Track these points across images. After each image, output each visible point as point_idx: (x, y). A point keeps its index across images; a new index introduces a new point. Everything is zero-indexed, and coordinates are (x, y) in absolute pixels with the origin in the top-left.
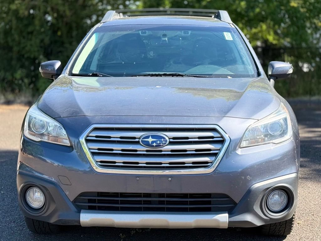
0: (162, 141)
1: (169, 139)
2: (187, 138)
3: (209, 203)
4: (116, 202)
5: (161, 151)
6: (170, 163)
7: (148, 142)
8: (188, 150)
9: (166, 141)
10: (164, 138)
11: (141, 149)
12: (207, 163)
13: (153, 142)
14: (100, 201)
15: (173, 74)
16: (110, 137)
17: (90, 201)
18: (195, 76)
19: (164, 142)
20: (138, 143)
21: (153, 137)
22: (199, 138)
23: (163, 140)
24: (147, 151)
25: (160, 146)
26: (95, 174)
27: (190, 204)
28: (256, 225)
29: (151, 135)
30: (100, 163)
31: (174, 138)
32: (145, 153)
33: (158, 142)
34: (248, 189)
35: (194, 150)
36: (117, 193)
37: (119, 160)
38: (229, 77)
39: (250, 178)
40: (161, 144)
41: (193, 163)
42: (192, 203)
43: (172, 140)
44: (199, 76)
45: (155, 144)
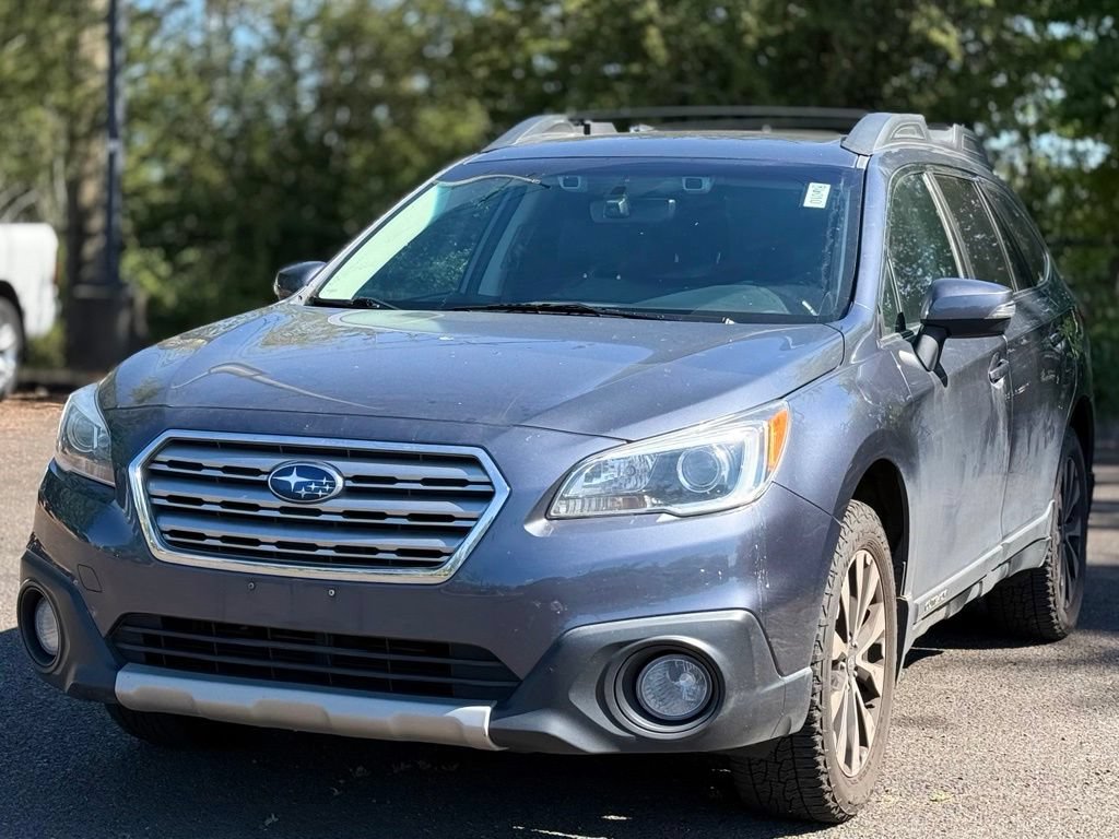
0: (322, 484)
1: (346, 479)
2: (393, 480)
3: (444, 670)
4: (206, 648)
5: (318, 512)
6: (338, 548)
7: (288, 483)
8: (388, 513)
9: (333, 485)
10: (330, 477)
11: (269, 503)
12: (437, 553)
13: (299, 485)
14: (172, 643)
15: (567, 306)
16: (200, 466)
17: (148, 640)
18: (626, 313)
19: (327, 488)
20: (262, 486)
21: (302, 471)
22: (426, 481)
23: (324, 481)
24: (283, 510)
25: (318, 497)
26: (153, 564)
27: (395, 671)
28: (583, 751)
29: (297, 467)
30: (168, 537)
31: (356, 479)
32: (277, 514)
34: (554, 638)
35: (406, 514)
36: (209, 624)
37: (214, 531)
38: (729, 322)
39: (561, 608)
40: (320, 493)
41: (400, 552)
42: (398, 667)
43: (350, 484)
44: (639, 314)
45: (303, 492)
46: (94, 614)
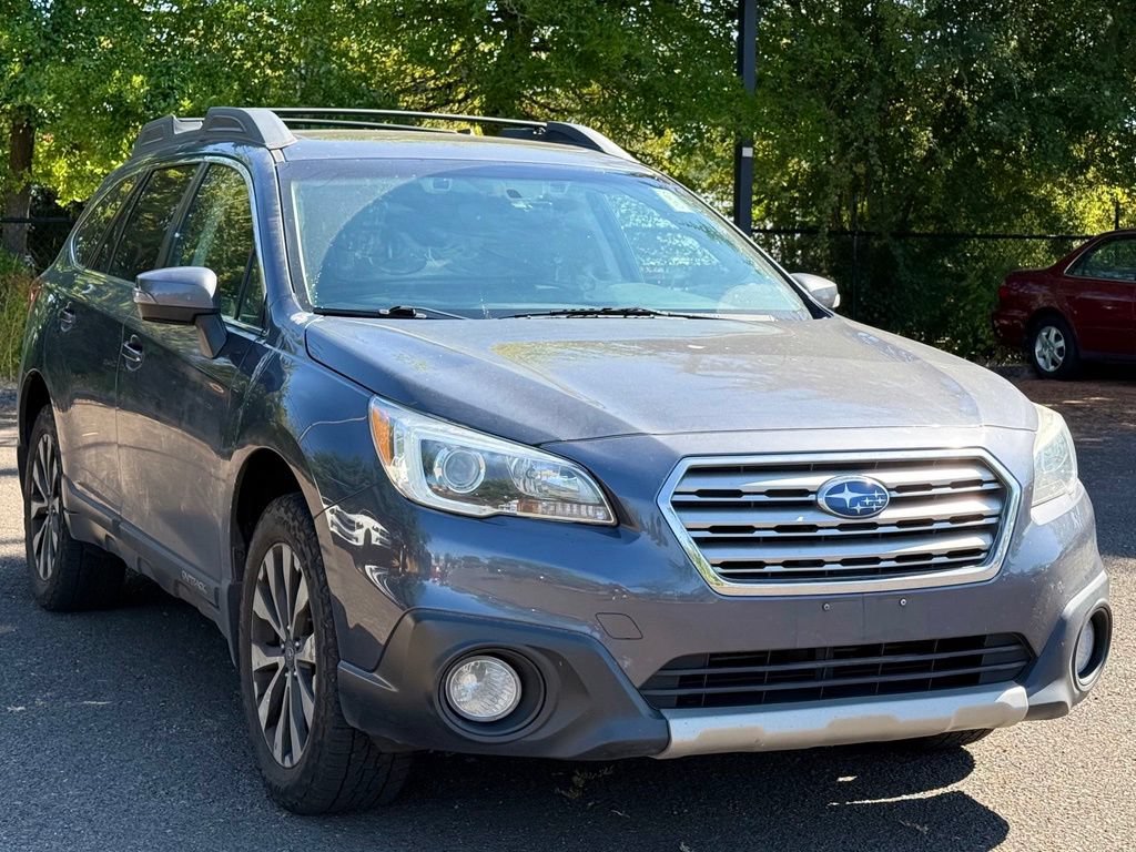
0: (874, 498)
1: (890, 490)
2: (929, 487)
3: (976, 661)
4: (758, 679)
5: (875, 526)
6: (899, 558)
8: (935, 519)
9: (884, 497)
10: (880, 490)
11: (826, 521)
12: (976, 551)
13: (854, 502)
14: (715, 680)
16: (738, 493)
17: (685, 682)
19: (880, 501)
21: (852, 487)
22: (953, 485)
23: (876, 494)
24: (841, 527)
25: (872, 510)
27: (937, 669)
29: (848, 483)
30: (720, 570)
31: (899, 489)
32: (836, 532)
33: (867, 501)
34: (1059, 615)
35: (948, 518)
36: (765, 653)
37: (773, 557)
39: (1062, 586)
40: (874, 507)
41: (950, 554)
43: (895, 494)
45: (858, 508)
46: (626, 664)
